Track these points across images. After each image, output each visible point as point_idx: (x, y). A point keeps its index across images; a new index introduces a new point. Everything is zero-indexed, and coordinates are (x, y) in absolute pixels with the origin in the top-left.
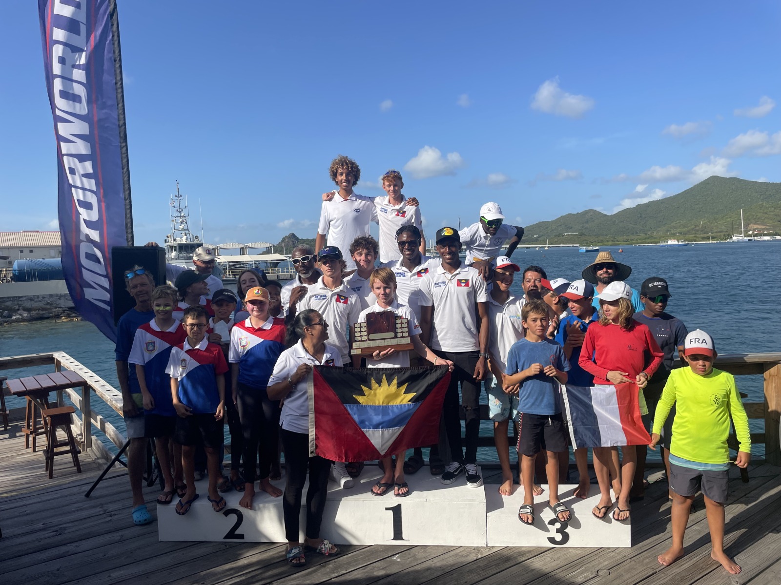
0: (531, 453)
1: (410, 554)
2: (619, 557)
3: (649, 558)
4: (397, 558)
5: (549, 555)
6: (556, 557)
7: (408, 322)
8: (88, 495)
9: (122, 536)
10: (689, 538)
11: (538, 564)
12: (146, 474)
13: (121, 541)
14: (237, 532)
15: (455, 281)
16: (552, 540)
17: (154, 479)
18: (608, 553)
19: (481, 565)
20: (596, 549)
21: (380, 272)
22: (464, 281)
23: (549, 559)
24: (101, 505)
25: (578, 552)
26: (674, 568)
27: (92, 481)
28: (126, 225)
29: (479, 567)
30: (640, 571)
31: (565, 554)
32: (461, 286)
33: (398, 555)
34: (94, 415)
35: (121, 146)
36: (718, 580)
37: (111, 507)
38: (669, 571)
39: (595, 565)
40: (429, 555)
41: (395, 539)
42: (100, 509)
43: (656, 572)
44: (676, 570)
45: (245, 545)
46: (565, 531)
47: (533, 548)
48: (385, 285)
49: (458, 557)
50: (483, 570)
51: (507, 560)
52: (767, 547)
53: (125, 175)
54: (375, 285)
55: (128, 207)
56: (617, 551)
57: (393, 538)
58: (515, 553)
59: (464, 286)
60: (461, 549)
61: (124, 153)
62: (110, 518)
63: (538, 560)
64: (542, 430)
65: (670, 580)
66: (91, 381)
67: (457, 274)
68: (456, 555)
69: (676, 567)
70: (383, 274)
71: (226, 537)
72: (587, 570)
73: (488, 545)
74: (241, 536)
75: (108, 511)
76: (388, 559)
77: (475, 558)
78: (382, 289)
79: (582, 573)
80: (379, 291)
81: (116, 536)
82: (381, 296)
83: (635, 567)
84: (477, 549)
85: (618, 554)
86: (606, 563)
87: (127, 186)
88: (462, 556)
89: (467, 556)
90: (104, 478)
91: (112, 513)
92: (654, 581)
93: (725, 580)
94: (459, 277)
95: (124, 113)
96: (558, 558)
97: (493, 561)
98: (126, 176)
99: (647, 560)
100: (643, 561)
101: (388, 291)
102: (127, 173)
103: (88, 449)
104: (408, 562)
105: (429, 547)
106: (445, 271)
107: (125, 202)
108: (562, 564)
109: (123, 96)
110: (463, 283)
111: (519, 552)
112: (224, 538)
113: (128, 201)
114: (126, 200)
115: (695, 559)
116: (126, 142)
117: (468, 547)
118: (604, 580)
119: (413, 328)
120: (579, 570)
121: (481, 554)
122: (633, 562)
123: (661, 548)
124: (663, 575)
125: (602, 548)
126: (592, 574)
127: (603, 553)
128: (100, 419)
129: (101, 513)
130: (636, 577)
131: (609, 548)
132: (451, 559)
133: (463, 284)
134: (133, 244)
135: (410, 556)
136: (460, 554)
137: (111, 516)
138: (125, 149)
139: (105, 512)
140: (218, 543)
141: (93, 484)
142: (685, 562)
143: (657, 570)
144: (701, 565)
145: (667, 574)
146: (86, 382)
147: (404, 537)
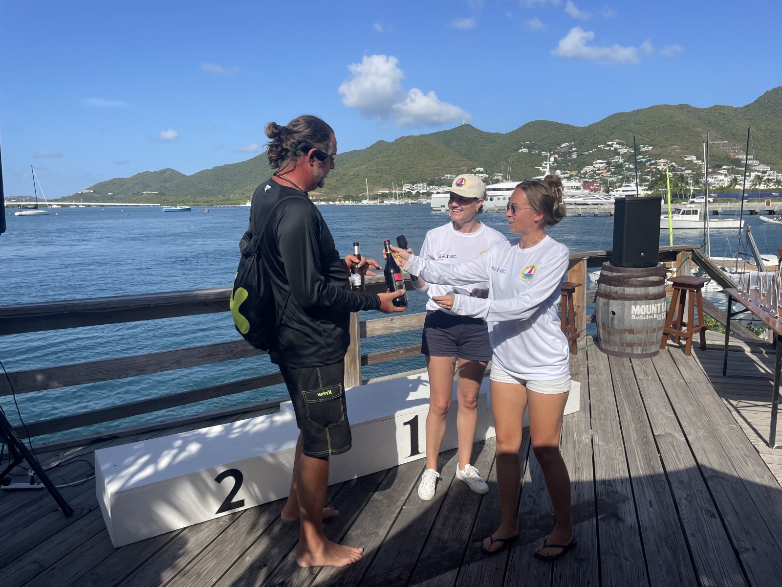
2: (583, 419)
14: (235, 499)
18: (572, 419)
39: (578, 428)
57: (410, 454)
72: (580, 434)
74: (241, 504)
85: (579, 417)
112: (216, 513)
120: (575, 435)
122: (597, 420)
126: (588, 435)
140: (209, 523)
147: (420, 451)
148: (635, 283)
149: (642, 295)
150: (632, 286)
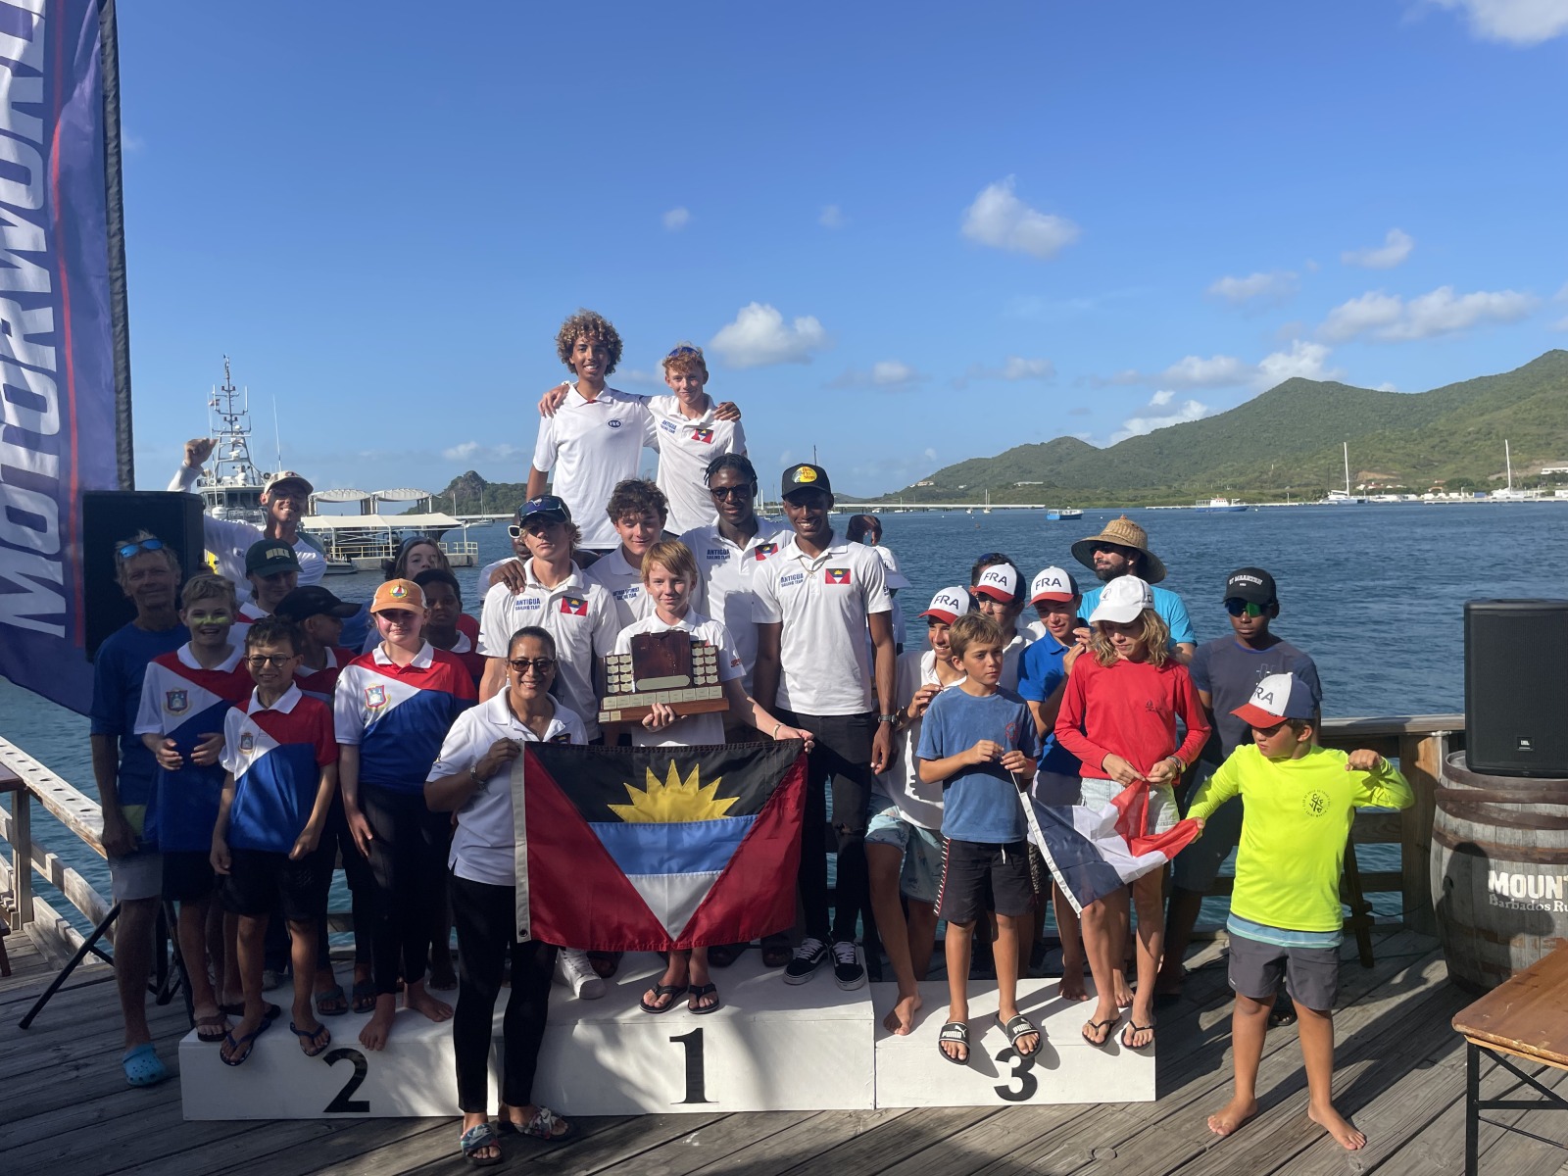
0: (965, 920)
1: (719, 1131)
2: (1134, 1120)
3: (1190, 1121)
4: (693, 1140)
5: (997, 1123)
6: (1011, 1125)
7: (718, 654)
8: (25, 1024)
9: (102, 1110)
10: (1266, 1079)
11: (977, 1141)
12: (155, 977)
13: (100, 1121)
14: (356, 1097)
15: (821, 574)
16: (1003, 1092)
17: (171, 987)
18: (1113, 1114)
19: (865, 1147)
20: (1089, 1107)
21: (664, 549)
22: (840, 573)
23: (999, 1131)
24: (56, 1046)
25: (1055, 1114)
26: (1241, 1140)
27: (35, 993)
28: (119, 445)
29: (862, 1151)
30: (1176, 1146)
31: (1029, 1119)
32: (835, 582)
33: (695, 1134)
34: (40, 853)
35: (110, 278)
36: (1324, 1163)
37: (79, 1050)
38: (1231, 1145)
39: (1089, 1138)
40: (758, 1132)
41: (689, 1100)
42: (54, 1055)
43: (1205, 1150)
44: (1245, 1144)
45: (371, 1123)
46: (1029, 1072)
47: (968, 1110)
48: (674, 576)
49: (817, 1133)
50: (869, 1157)
51: (915, 1136)
52: (1414, 1094)
53: (118, 340)
54: (653, 576)
55: (123, 407)
56: (1129, 1110)
57: (684, 1098)
58: (931, 1120)
59: (841, 582)
60: (824, 1117)
61: (118, 293)
62: (74, 1074)
63: (977, 1131)
64: (988, 872)
65: (1233, 1164)
66: (32, 779)
67: (826, 558)
68: (814, 1129)
69: (1244, 1138)
70: (670, 552)
71: (329, 1110)
72: (1073, 1151)
73: (878, 1107)
74: (364, 1106)
75: (68, 1058)
76: (674, 1142)
77: (852, 1134)
78: (667, 583)
79: (1064, 1155)
80: (662, 587)
81: (89, 1111)
82: (664, 597)
83: (1166, 1140)
84: (856, 1116)
85: (1133, 1115)
86: (1109, 1134)
87: (121, 363)
88: (826, 1131)
89: (836, 1130)
90: (61, 987)
91: (81, 1062)
92: (1202, 1169)
93: (1336, 1161)
94: (829, 564)
95: (121, 209)
96: (1017, 1128)
97: (889, 1138)
98: (120, 341)
99: (1188, 1125)
100: (1180, 1127)
101: (678, 587)
102: (123, 335)
103: (24, 924)
104: (716, 1147)
105: (759, 1115)
106: (802, 553)
107: (118, 397)
108: (1024, 1139)
109: (119, 172)
110: (838, 576)
111: (940, 1119)
112: (326, 1111)
113: (123, 395)
114: (118, 392)
115: (1278, 1121)
116: (124, 268)
117: (838, 1112)
118: (1106, 1168)
119: (730, 664)
120: (1058, 1151)
121: (865, 1126)
122: (1161, 1132)
123: (1212, 1100)
124: (1218, 1154)
125: (1100, 1104)
126: (1083, 1158)
127: (1103, 1114)
128: (53, 860)
129: (56, 1062)
130: (1168, 1160)
131: (1113, 1105)
132: (803, 1137)
133: (838, 579)
134: (132, 485)
135: (720, 1135)
136: (822, 1127)
137: (77, 1068)
138: (119, 283)
139: (64, 1059)
140: (312, 1122)
141: (37, 1000)
142: (1260, 1127)
143: (1207, 1145)
144: (1291, 1133)
145: (1227, 1153)
146: (22, 780)
147: (707, 1096)
148: (1495, 815)
149: (1516, 847)
150: (1487, 820)
